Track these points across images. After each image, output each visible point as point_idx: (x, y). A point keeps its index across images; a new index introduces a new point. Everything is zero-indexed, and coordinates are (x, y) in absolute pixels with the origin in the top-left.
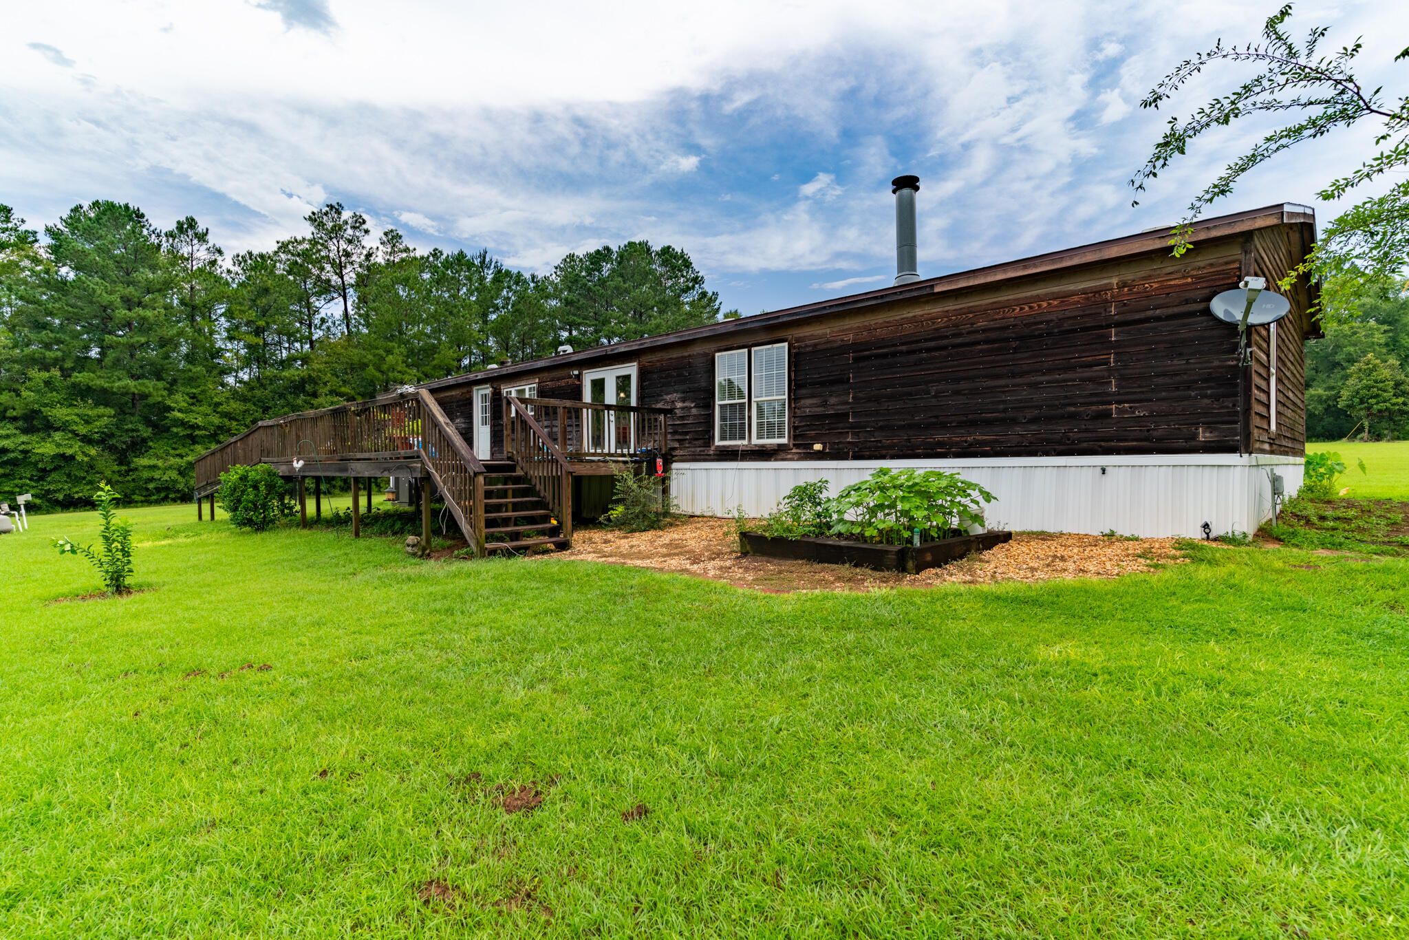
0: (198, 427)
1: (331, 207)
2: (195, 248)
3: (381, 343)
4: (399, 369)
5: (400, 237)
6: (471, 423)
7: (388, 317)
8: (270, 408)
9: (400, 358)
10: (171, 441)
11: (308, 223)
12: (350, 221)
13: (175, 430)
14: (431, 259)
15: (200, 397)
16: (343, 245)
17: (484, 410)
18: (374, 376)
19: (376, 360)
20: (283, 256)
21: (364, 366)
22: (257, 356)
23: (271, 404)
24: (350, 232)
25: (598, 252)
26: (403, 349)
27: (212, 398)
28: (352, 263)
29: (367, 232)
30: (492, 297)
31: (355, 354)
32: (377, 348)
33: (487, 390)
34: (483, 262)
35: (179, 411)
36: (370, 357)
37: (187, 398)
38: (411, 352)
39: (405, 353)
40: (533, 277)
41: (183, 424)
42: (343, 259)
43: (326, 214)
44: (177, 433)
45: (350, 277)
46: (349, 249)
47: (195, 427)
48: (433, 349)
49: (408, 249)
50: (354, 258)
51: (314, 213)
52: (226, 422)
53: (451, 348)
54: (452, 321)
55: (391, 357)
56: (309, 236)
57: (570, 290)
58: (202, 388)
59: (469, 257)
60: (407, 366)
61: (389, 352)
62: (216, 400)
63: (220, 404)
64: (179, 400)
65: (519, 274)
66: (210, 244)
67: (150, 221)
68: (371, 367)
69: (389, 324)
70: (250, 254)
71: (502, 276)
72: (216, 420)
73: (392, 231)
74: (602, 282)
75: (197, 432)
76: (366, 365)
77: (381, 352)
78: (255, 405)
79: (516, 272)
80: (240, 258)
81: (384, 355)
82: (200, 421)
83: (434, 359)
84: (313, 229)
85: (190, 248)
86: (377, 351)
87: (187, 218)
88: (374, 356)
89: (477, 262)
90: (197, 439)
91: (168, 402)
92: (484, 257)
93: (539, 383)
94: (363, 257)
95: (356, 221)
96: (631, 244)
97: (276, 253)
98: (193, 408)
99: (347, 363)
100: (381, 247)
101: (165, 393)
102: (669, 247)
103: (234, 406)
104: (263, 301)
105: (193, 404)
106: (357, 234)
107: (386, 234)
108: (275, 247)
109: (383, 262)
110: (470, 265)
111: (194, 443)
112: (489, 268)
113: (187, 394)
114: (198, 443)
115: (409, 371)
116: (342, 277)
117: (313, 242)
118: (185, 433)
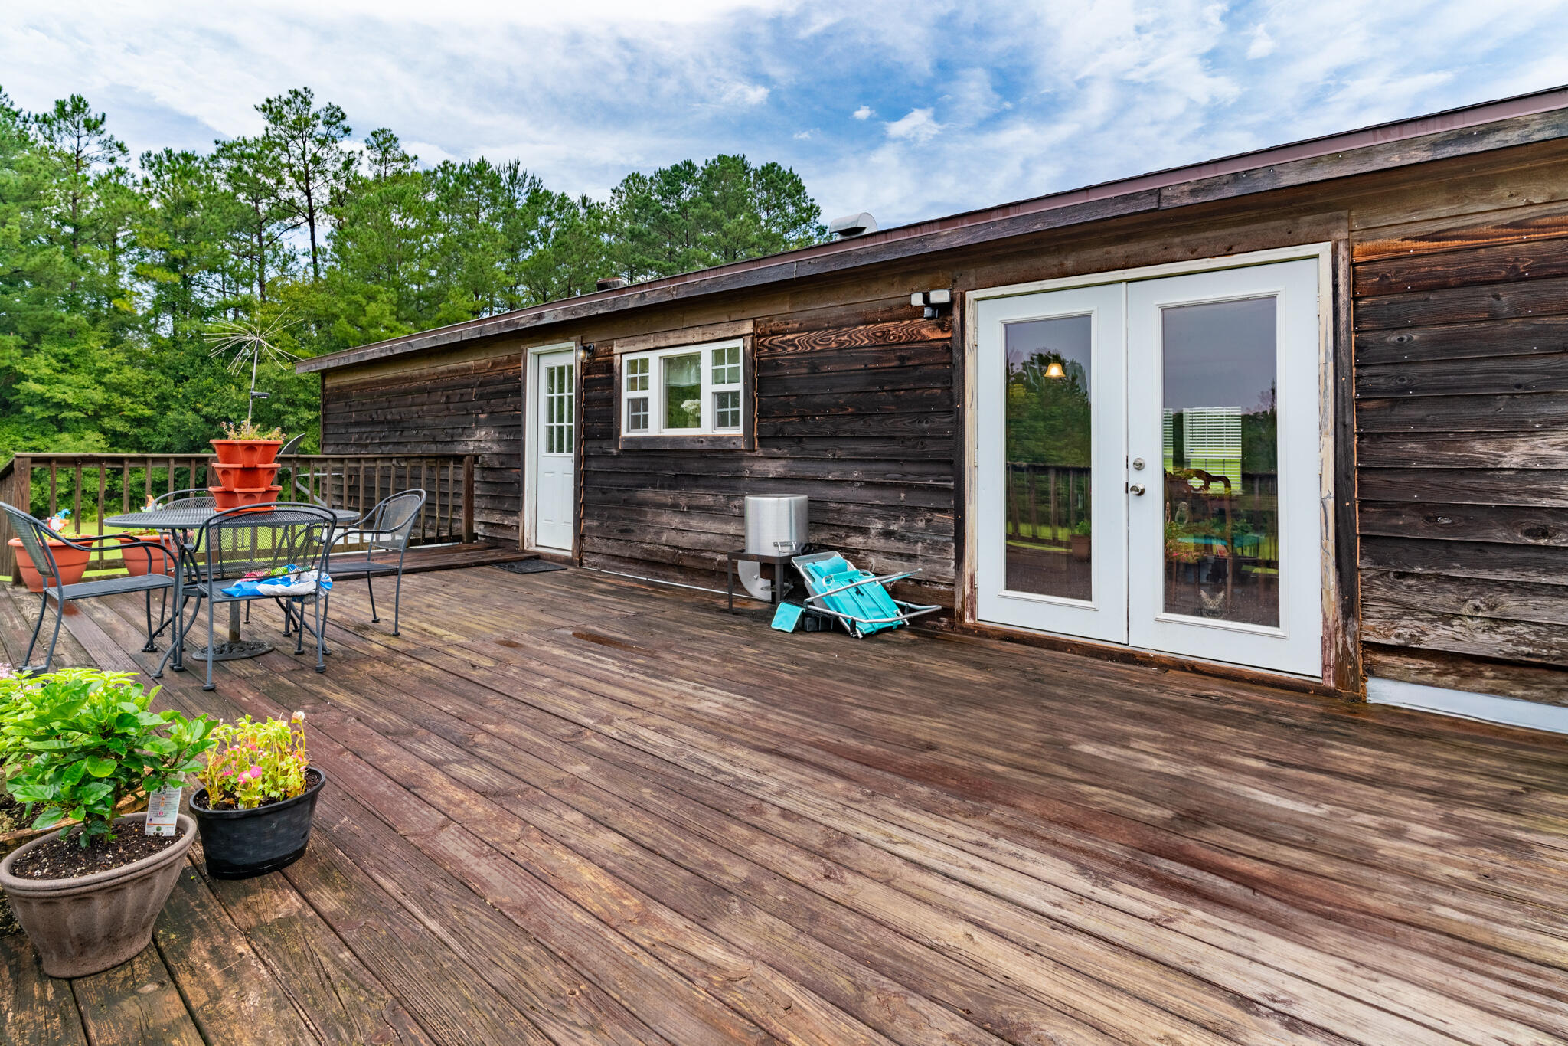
0: (69, 406)
1: (296, 94)
2: (83, 141)
3: (358, 285)
4: (386, 322)
5: (396, 140)
6: (518, 442)
7: (371, 247)
8: (187, 379)
9: (387, 308)
10: (24, 427)
11: (261, 115)
12: (322, 115)
13: (28, 410)
14: (440, 174)
15: (76, 360)
16: (312, 147)
17: (555, 409)
18: (347, 333)
19: (352, 310)
20: (224, 163)
21: (333, 318)
22: (174, 301)
23: (189, 371)
24: (321, 129)
25: (676, 168)
26: (393, 295)
27: (94, 362)
28: (322, 173)
29: (347, 131)
30: (526, 225)
31: (320, 301)
32: (354, 293)
33: (569, 356)
34: (513, 177)
35: (38, 381)
36: (342, 305)
37: (53, 361)
38: (403, 301)
39: (395, 300)
40: (584, 199)
41: (43, 401)
42: (311, 167)
43: (288, 103)
44: (33, 415)
45: (321, 194)
46: (319, 154)
47: (61, 406)
48: (439, 296)
49: (406, 157)
50: (328, 166)
51: (269, 101)
52: (116, 398)
53: (465, 294)
54: (467, 256)
55: (373, 305)
56: (260, 133)
57: (636, 218)
58: (80, 347)
59: (493, 168)
60: (398, 319)
61: (371, 298)
62: (100, 365)
63: (106, 371)
64: (41, 363)
65: (563, 198)
66: (106, 136)
67: (11, 98)
68: (343, 319)
69: (372, 258)
70: (169, 153)
71: (538, 198)
72: (98, 395)
73: (383, 131)
74: (684, 209)
75: (66, 414)
76: (337, 317)
77: (359, 298)
78: (163, 372)
79: (559, 193)
80: (152, 158)
81: (364, 302)
82: (70, 397)
83: (439, 310)
84: (267, 123)
85: (75, 141)
86: (353, 297)
87: (73, 98)
88: (349, 304)
89: (505, 177)
90: (66, 424)
91: (21, 368)
92: (516, 170)
93: (755, 336)
94: (339, 166)
95: (332, 115)
96: (722, 158)
97: (213, 158)
98: (62, 376)
99: (309, 314)
100: (367, 153)
101: (18, 353)
102: (774, 165)
103: (130, 374)
104: (185, 220)
105: (63, 370)
106: (333, 133)
107: (374, 134)
108: (213, 150)
109: (371, 176)
110: (495, 181)
111: (61, 431)
112: (522, 185)
113: (55, 356)
114: (68, 430)
115: (400, 326)
116: (308, 193)
117: (268, 142)
118: (46, 415)
